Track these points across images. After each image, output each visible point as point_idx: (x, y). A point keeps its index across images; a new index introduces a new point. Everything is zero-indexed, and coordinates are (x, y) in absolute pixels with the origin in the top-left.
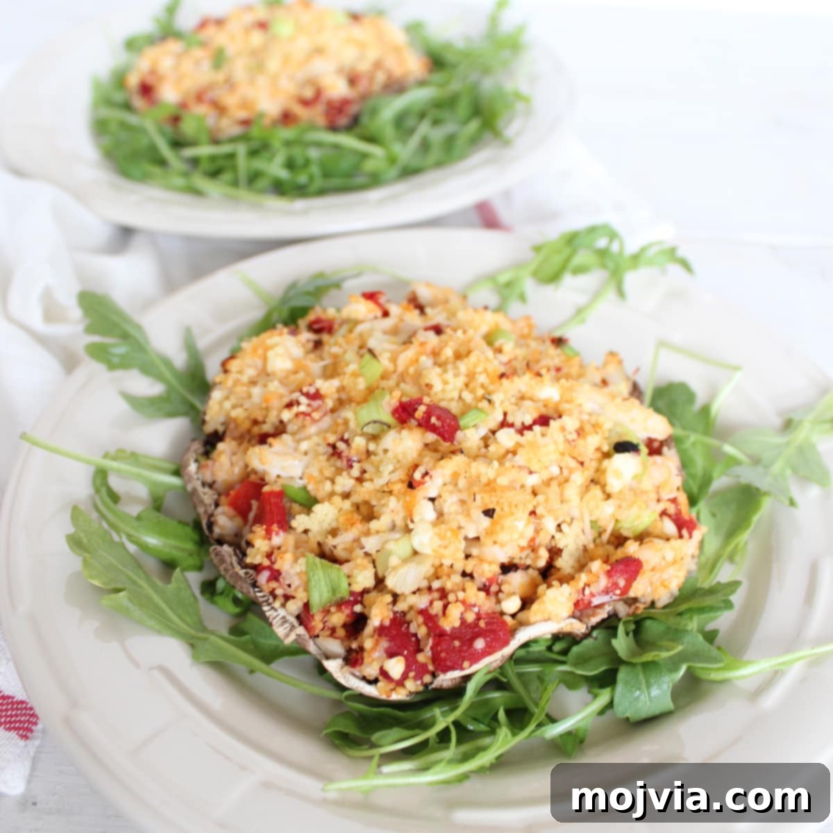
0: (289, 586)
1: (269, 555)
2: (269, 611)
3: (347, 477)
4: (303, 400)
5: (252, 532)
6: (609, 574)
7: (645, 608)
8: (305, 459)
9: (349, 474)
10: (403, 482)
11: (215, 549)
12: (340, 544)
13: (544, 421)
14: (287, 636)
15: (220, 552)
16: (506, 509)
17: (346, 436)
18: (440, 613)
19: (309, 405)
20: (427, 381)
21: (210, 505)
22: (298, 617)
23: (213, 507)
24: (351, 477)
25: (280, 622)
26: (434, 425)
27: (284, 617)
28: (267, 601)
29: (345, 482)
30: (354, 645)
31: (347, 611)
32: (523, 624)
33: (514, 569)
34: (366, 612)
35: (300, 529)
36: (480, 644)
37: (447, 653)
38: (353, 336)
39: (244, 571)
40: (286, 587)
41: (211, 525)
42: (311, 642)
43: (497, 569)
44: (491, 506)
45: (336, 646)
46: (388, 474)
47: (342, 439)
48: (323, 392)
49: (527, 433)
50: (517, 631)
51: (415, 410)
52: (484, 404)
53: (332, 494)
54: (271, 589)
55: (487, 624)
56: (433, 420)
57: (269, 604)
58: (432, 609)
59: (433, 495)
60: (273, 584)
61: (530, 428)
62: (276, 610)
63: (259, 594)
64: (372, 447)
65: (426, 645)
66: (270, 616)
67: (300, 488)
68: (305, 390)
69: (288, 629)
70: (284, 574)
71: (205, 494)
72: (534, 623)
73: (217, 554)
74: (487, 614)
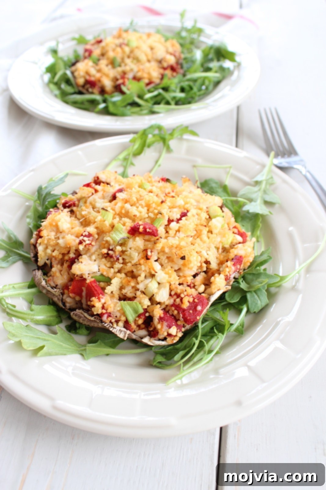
0: (116, 317)
1: (103, 308)
2: (113, 330)
3: (119, 264)
4: (85, 239)
5: (91, 301)
6: (234, 265)
7: (243, 271)
8: (96, 262)
9: (118, 263)
10: (143, 258)
11: (74, 314)
12: (128, 291)
13: (184, 215)
14: (125, 336)
15: (77, 314)
16: (189, 254)
17: (111, 248)
18: (180, 303)
19: (89, 240)
20: (133, 214)
21: (60, 295)
22: (124, 327)
23: (61, 296)
24: (120, 263)
25: (119, 332)
26: (149, 232)
27: (120, 330)
28: (110, 326)
29: (118, 266)
30: (151, 329)
31: (143, 317)
32: (211, 294)
33: (197, 275)
34: (151, 314)
35: (110, 293)
36: (199, 308)
37: (189, 317)
38: (88, 204)
39: (93, 318)
40: (115, 318)
41: (64, 304)
42: (133, 335)
43: (192, 278)
44: (182, 255)
45: (143, 332)
46: (136, 257)
47: (109, 250)
48: (91, 233)
49: (180, 221)
50: (210, 298)
51: (139, 229)
52: (159, 216)
53: (115, 273)
54: (109, 321)
55: (198, 300)
56: (148, 230)
57: (112, 327)
58: (177, 303)
59: (156, 259)
60: (110, 319)
61: (180, 219)
62: (115, 328)
63: (105, 325)
64: (124, 249)
65: (179, 317)
66: (114, 331)
67: (100, 276)
68: (84, 234)
69: (124, 334)
70: (112, 313)
71: (55, 292)
72: (215, 293)
73: (76, 315)
74: (196, 296)
